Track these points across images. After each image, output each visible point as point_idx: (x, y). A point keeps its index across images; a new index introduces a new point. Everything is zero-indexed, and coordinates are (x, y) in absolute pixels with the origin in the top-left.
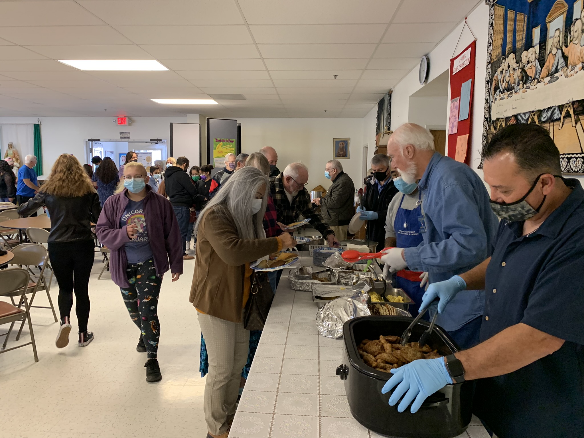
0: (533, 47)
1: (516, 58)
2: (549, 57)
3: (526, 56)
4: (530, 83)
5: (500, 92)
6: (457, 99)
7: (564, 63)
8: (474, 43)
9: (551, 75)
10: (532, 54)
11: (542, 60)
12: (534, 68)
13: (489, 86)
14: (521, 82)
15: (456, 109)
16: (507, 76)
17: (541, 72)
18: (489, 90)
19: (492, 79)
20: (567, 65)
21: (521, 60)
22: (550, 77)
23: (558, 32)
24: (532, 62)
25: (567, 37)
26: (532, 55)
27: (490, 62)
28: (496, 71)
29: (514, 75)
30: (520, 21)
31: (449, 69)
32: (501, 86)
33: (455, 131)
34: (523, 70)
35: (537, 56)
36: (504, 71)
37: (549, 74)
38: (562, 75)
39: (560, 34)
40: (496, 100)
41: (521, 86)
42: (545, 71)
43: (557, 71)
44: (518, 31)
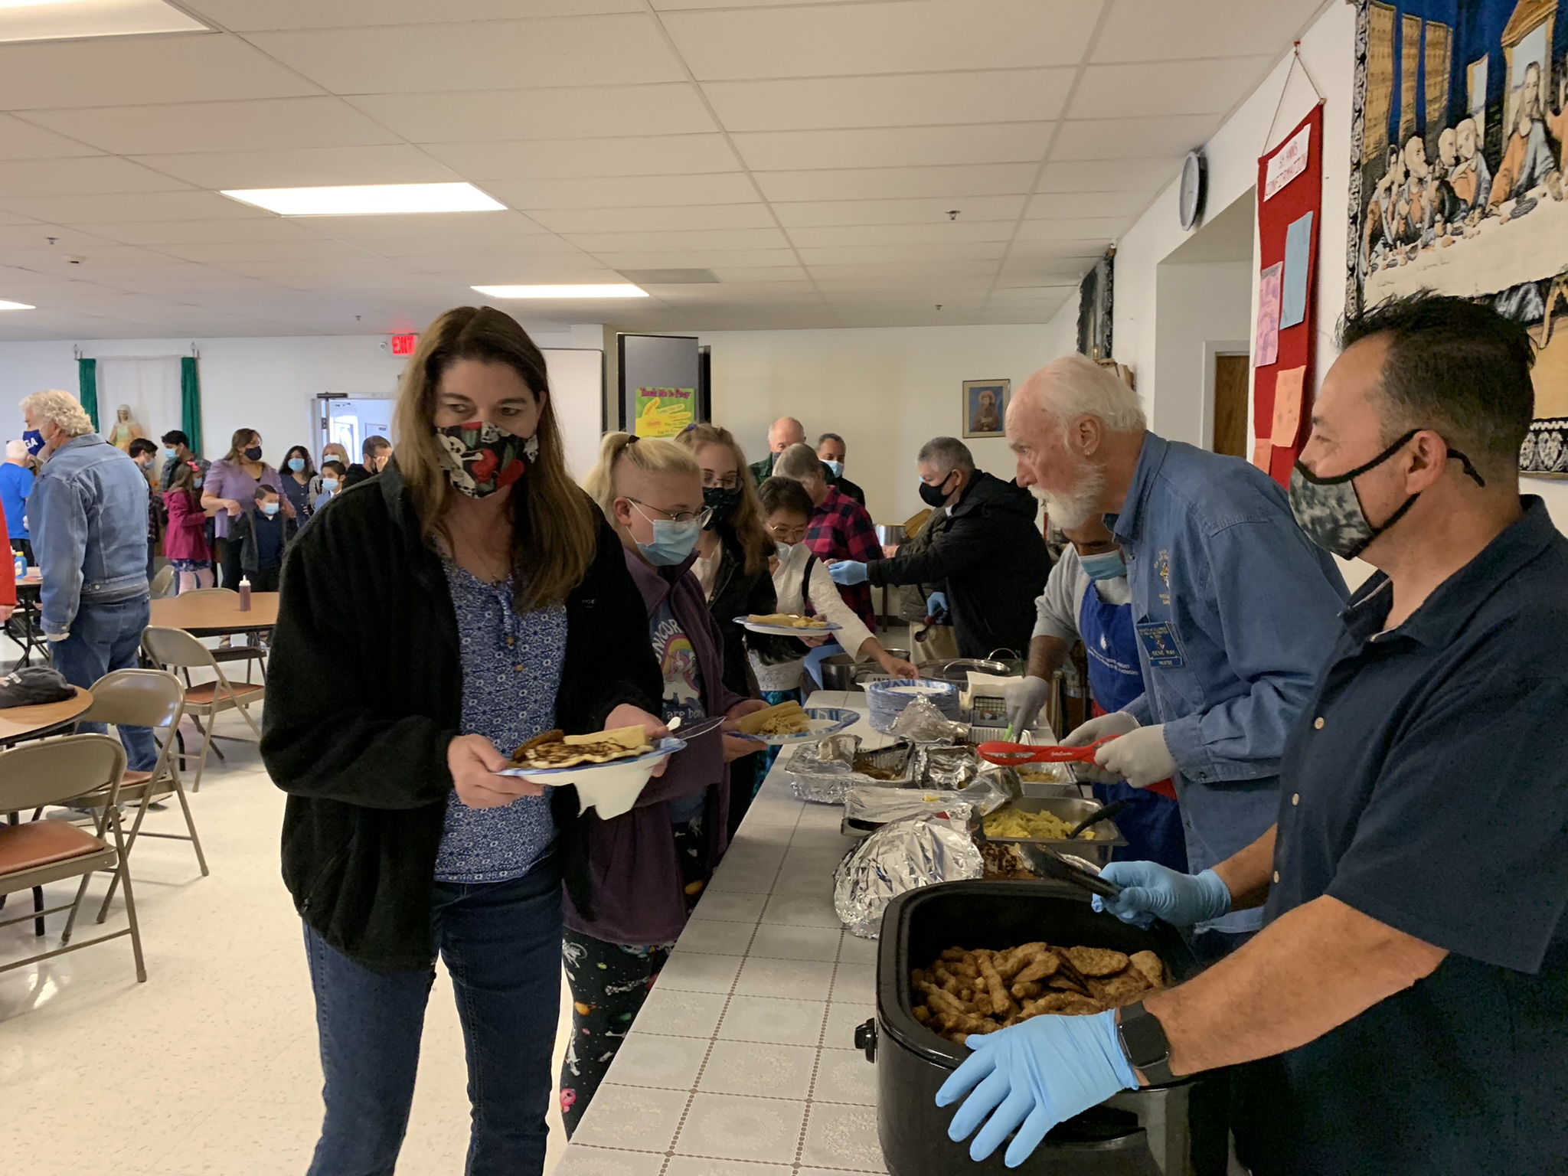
0: (1470, 116)
1: (1425, 150)
2: (1511, 144)
3: (1451, 144)
4: (1464, 218)
5: (1385, 245)
6: (1277, 268)
7: (1551, 159)
8: (1319, 109)
9: (1516, 193)
10: (1468, 135)
11: (1493, 155)
12: (1472, 177)
13: (1357, 231)
14: (1438, 217)
15: (1275, 296)
16: (1402, 202)
17: (1491, 187)
18: (1358, 241)
19: (1364, 211)
20: (1557, 166)
21: (1438, 156)
22: (1515, 200)
23: (1532, 74)
24: (1467, 160)
25: (1558, 85)
26: (1467, 139)
27: (1358, 164)
28: (1375, 189)
29: (1421, 196)
30: (1435, 45)
31: (1254, 187)
32: (1389, 228)
33: (1271, 360)
34: (1444, 185)
35: (1481, 143)
36: (1395, 188)
37: (1511, 191)
38: (1545, 195)
39: (1539, 78)
40: (1374, 268)
41: (1438, 226)
42: (1500, 183)
43: (1531, 183)
44: (1430, 73)
